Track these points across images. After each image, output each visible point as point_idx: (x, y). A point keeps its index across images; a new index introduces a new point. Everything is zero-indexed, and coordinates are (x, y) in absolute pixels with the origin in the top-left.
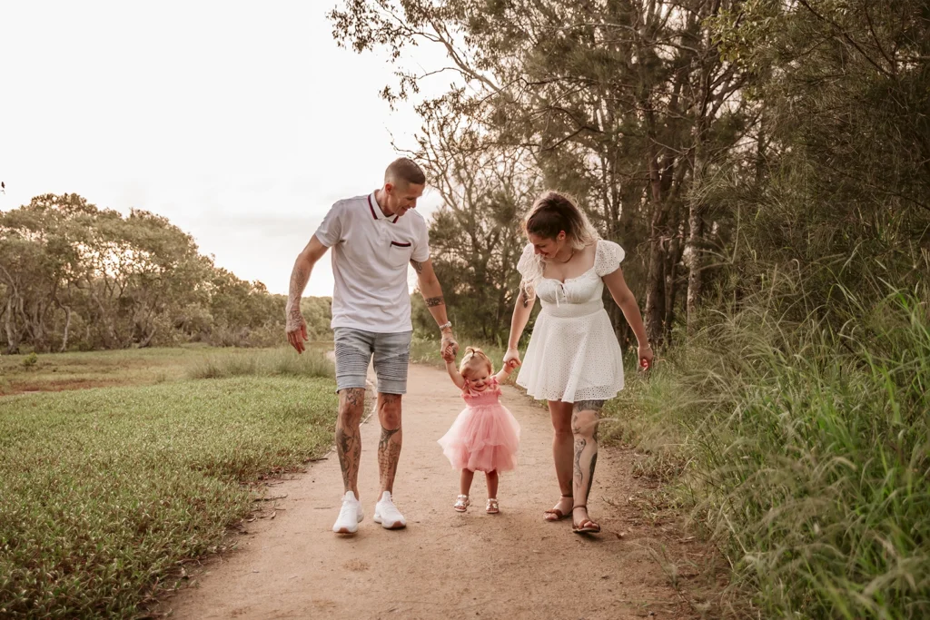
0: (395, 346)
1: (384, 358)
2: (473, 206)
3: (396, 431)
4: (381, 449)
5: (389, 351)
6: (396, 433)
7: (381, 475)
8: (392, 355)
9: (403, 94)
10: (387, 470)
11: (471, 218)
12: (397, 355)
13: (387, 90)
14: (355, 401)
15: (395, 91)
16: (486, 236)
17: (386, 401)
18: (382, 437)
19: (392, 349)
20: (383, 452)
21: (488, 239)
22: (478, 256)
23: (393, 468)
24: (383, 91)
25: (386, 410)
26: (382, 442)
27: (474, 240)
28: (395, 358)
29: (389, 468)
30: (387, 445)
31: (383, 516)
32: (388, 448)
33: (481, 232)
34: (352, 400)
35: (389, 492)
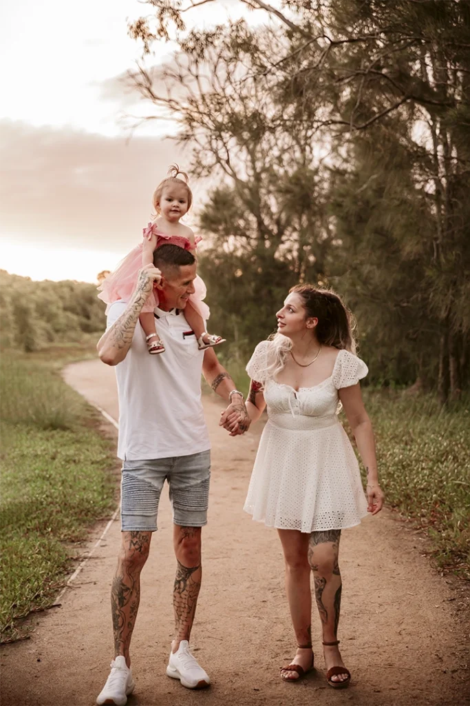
0: (195, 471)
1: (183, 486)
2: (257, 177)
3: (197, 568)
4: (178, 589)
5: (189, 478)
6: (197, 571)
7: (177, 621)
8: (193, 482)
9: (162, 30)
10: (184, 615)
11: (255, 192)
12: (199, 481)
13: (139, 26)
14: (141, 547)
15: (152, 26)
16: (275, 217)
17: (186, 534)
18: (179, 575)
19: (192, 475)
20: (179, 593)
21: (278, 222)
22: (264, 244)
23: (192, 612)
24: (135, 26)
25: (186, 546)
26: (178, 582)
27: (260, 223)
28: (196, 485)
29: (188, 613)
30: (185, 585)
31: (181, 672)
32: (187, 588)
33: (270, 214)
34: (137, 546)
35: (186, 642)
